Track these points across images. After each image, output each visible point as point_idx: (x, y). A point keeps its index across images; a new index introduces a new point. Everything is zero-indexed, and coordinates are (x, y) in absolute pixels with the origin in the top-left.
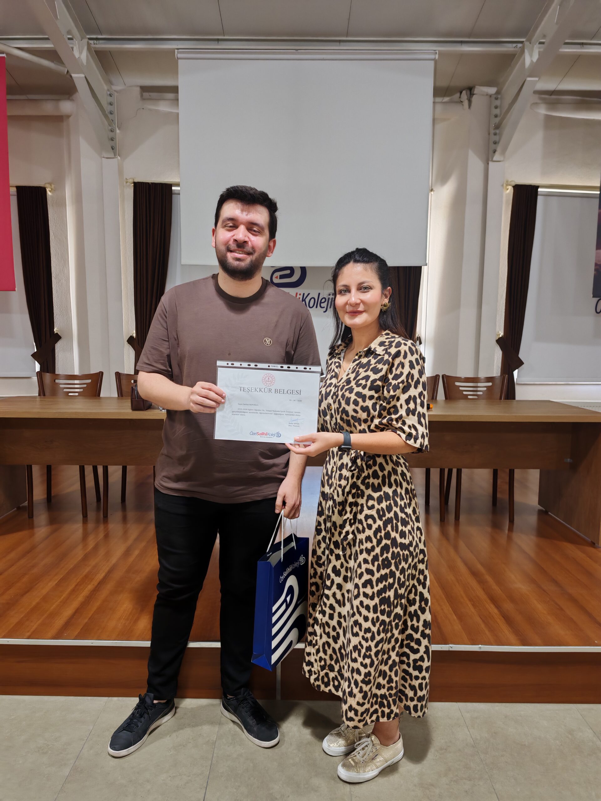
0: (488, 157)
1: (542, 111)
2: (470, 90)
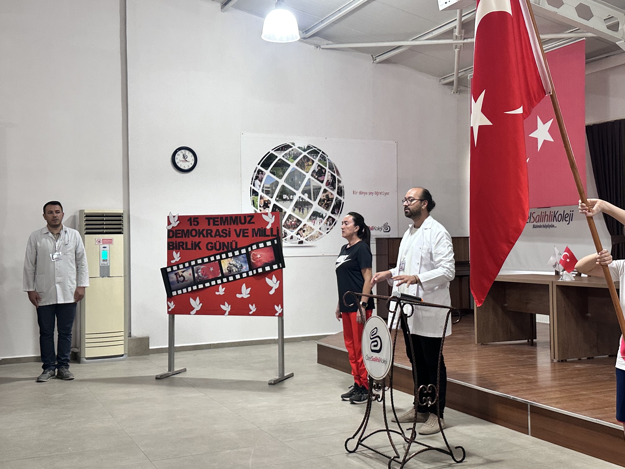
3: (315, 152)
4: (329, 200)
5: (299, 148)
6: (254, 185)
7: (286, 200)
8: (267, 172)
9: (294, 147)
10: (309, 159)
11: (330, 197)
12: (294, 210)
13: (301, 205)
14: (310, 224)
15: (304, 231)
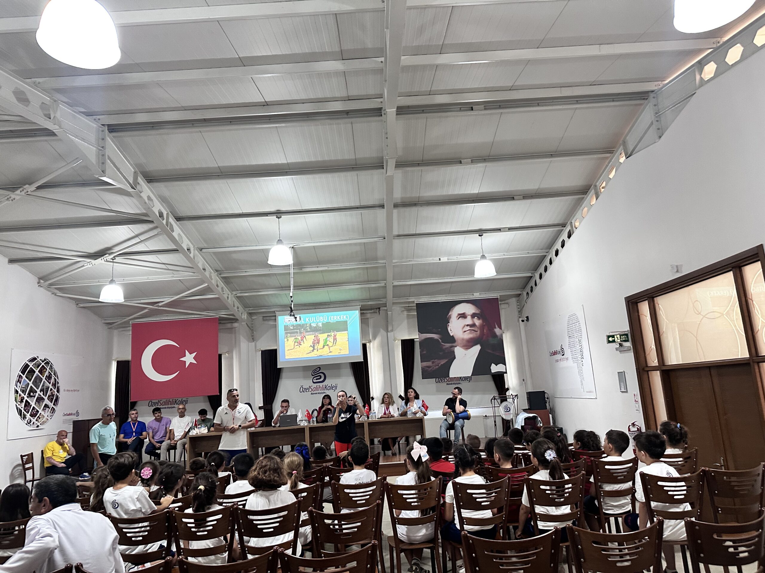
0: (387, 331)
1: (405, 313)
2: (379, 308)
3: (47, 363)
4: (53, 395)
5: (40, 360)
6: (17, 387)
7: (32, 396)
8: (24, 377)
9: (38, 359)
10: (45, 368)
11: (53, 394)
12: (36, 403)
13: (40, 400)
14: (43, 413)
15: (40, 418)
